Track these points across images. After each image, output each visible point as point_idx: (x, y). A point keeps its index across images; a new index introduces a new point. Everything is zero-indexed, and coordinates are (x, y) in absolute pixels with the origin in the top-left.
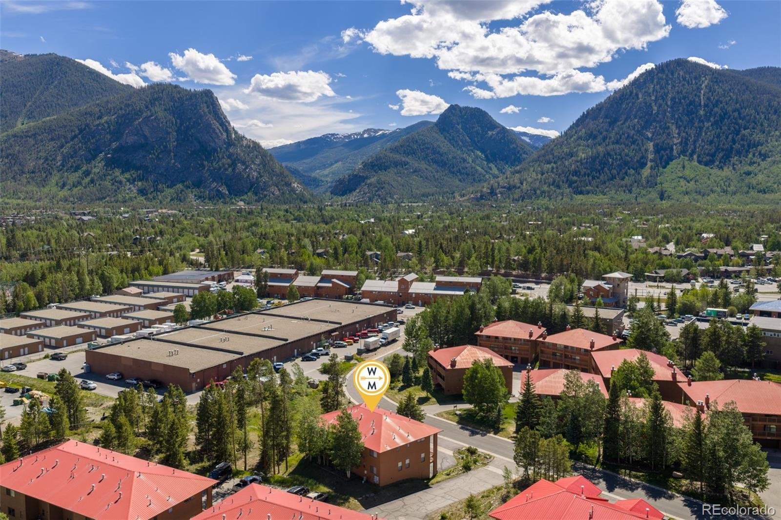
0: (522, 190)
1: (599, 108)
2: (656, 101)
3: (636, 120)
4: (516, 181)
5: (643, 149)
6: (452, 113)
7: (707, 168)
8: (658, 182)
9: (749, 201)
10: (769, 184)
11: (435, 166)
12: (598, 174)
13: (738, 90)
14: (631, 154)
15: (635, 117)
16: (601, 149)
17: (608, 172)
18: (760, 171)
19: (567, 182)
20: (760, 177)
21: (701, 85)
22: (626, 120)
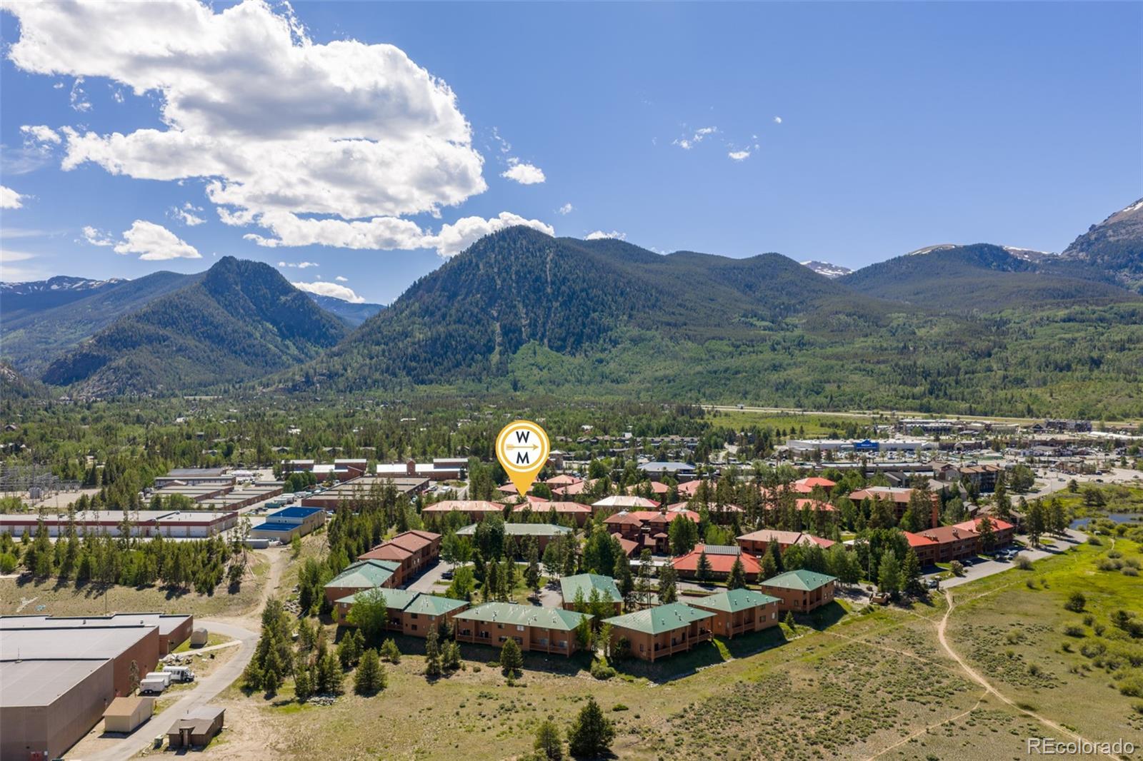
0: (347, 379)
1: (434, 277)
2: (499, 273)
3: (479, 296)
4: (337, 366)
5: (489, 330)
6: (226, 268)
7: (559, 354)
8: (510, 369)
9: (604, 392)
10: (622, 374)
11: (208, 342)
12: (440, 360)
13: (585, 267)
14: (477, 337)
15: (478, 292)
16: (441, 329)
17: (452, 357)
18: (612, 358)
19: (404, 368)
20: (612, 365)
21: (546, 259)
22: (467, 295)
